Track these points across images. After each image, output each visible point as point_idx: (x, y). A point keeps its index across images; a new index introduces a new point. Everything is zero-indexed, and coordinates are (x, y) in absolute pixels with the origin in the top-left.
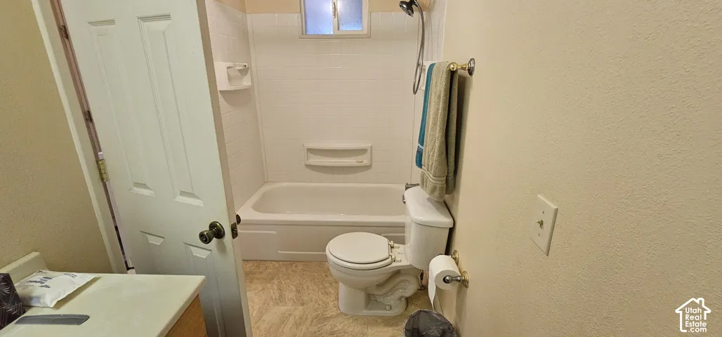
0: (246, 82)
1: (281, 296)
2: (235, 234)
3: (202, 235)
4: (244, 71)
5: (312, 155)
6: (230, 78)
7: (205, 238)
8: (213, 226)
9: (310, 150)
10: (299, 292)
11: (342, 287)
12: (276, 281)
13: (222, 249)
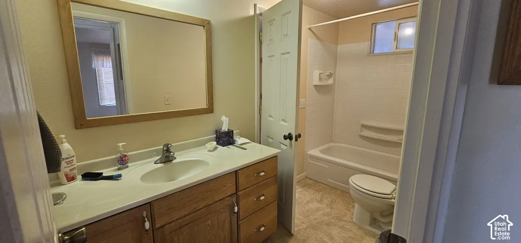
0: (330, 82)
1: (321, 200)
2: (296, 140)
3: (284, 136)
4: (330, 76)
5: (365, 130)
6: (320, 79)
7: (285, 138)
8: (289, 134)
9: (364, 126)
10: (332, 202)
11: (357, 206)
12: (321, 193)
13: (291, 145)
